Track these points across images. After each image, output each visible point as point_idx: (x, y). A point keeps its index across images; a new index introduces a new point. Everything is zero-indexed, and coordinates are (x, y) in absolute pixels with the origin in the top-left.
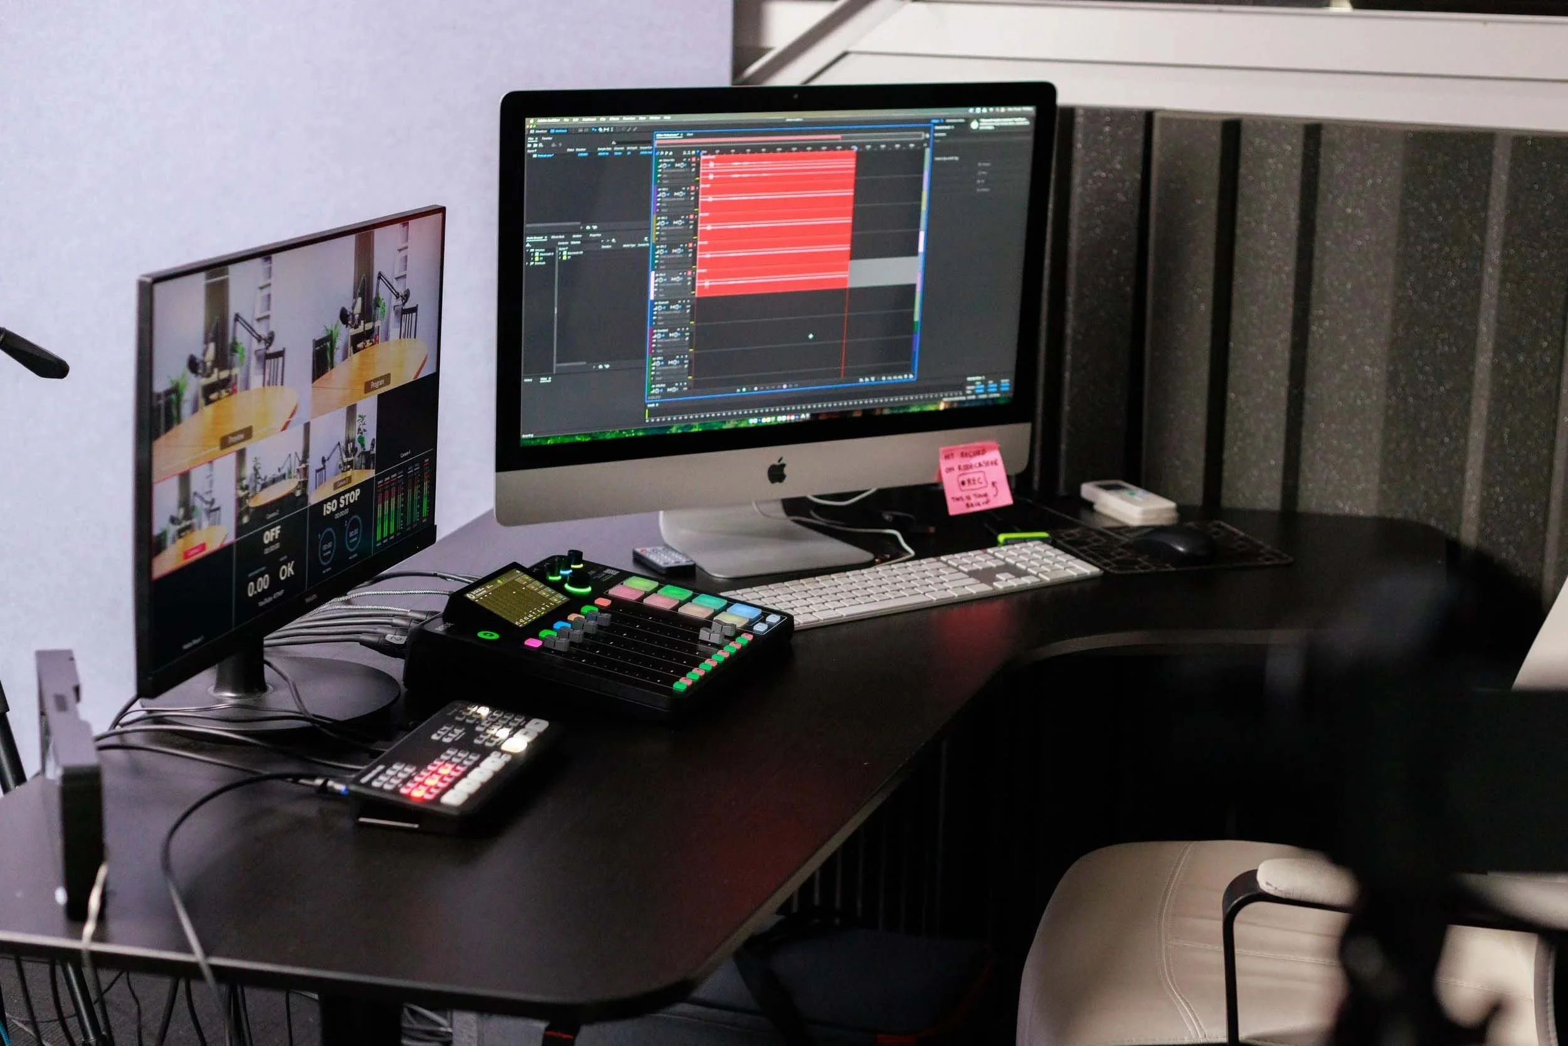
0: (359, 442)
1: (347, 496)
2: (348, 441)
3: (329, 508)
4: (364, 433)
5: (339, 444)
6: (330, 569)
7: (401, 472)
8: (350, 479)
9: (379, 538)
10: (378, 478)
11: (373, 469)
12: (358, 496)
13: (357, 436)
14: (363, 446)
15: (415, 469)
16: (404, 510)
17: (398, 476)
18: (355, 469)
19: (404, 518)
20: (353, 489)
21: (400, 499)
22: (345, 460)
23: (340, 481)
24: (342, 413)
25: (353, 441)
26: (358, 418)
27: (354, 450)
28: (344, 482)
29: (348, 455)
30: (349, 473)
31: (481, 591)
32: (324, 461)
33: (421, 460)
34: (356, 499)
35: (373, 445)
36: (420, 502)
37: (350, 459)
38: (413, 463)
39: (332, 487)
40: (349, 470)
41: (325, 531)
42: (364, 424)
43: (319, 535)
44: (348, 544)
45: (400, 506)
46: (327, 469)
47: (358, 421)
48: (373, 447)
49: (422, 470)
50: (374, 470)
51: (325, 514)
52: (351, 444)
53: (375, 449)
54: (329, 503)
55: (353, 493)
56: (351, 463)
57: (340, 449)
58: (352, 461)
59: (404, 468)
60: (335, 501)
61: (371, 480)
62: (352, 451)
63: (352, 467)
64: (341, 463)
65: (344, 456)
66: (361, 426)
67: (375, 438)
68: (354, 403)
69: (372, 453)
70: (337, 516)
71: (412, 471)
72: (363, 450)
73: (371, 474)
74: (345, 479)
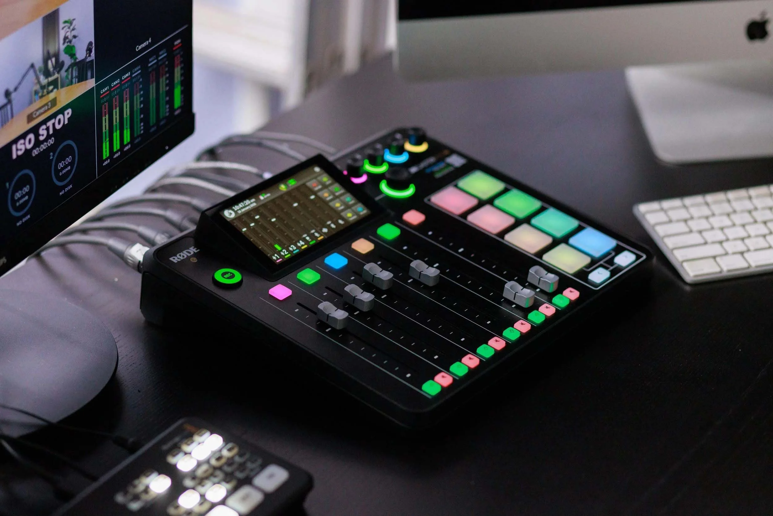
0: (66, 53)
1: (50, 124)
2: (47, 58)
3: (19, 146)
4: (74, 40)
5: (32, 66)
6: (29, 216)
7: (137, 68)
8: (54, 102)
9: (106, 153)
10: (99, 87)
11: (92, 77)
12: (69, 119)
13: (62, 47)
14: (72, 55)
15: (160, 58)
16: (145, 111)
17: (132, 74)
18: (62, 87)
19: (145, 120)
20: (62, 111)
21: (137, 99)
22: (44, 81)
23: (37, 110)
24: (37, 26)
25: (57, 56)
26: (61, 25)
27: (59, 66)
28: (46, 108)
29: (47, 74)
30: (52, 96)
31: (249, 205)
32: (7, 94)
33: (169, 45)
34: (66, 122)
35: (89, 50)
36: (170, 93)
37: (51, 79)
38: (156, 52)
39: (25, 119)
40: (52, 91)
41: (20, 174)
42: (73, 29)
43: (7, 184)
44: (56, 178)
45: (138, 106)
46: (14, 102)
47: (63, 28)
48: (91, 51)
49: (171, 58)
50: (94, 79)
51: (14, 156)
52: (54, 60)
53: (93, 54)
54: (22, 141)
55: (60, 116)
56: (55, 83)
57: (35, 72)
58: (56, 80)
59: (144, 61)
60: (31, 136)
61: (91, 90)
62: (55, 68)
63: (56, 87)
64: (37, 87)
65: (42, 78)
66: (68, 34)
67: (92, 39)
68: (54, 9)
69: (89, 59)
70: (35, 152)
71: (155, 61)
72: (73, 61)
73: (91, 83)
74: (46, 104)
